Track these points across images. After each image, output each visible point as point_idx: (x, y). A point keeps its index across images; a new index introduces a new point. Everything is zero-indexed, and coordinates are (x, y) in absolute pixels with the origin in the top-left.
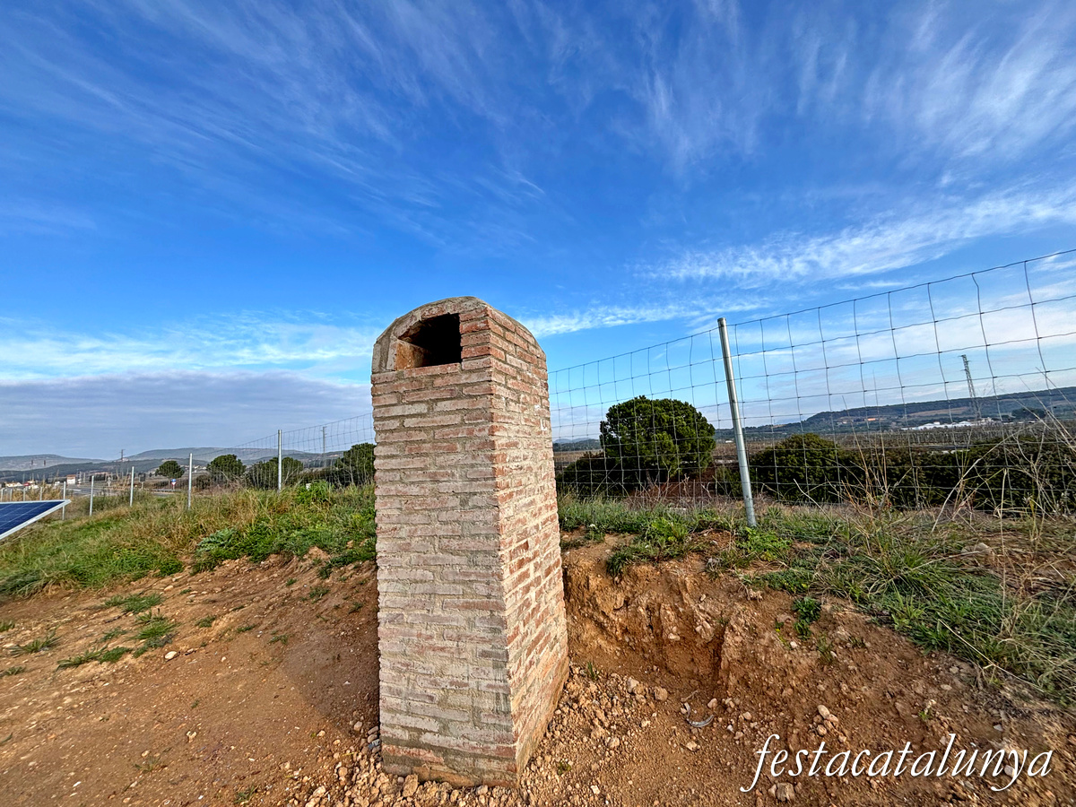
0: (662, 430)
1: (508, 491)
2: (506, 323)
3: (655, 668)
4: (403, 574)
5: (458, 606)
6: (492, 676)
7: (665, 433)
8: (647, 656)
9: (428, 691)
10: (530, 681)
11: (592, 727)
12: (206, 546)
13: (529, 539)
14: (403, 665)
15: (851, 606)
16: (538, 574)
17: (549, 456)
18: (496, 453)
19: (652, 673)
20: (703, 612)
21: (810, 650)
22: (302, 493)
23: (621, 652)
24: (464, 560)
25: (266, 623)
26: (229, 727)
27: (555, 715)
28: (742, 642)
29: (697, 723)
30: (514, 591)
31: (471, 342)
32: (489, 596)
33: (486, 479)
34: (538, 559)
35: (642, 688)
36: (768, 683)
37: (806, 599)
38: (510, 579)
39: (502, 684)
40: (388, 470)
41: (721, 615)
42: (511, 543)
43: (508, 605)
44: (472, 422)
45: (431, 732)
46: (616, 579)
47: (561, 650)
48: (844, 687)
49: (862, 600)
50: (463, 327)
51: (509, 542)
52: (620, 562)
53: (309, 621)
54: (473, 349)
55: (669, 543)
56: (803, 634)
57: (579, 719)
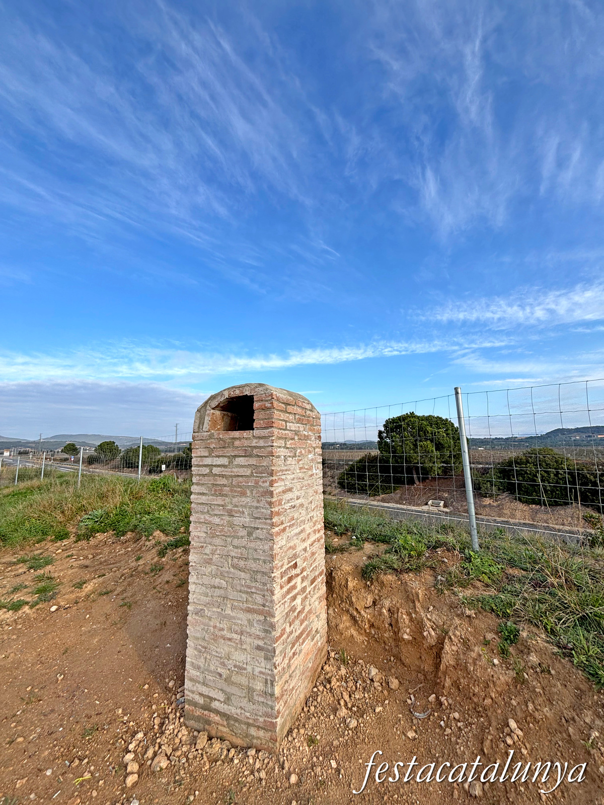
0: (426, 440)
1: (282, 527)
2: (288, 400)
3: (392, 658)
4: (206, 580)
5: (242, 609)
6: (263, 665)
7: (429, 442)
8: (387, 648)
9: (219, 669)
10: (293, 668)
11: (338, 706)
12: (85, 521)
13: (298, 560)
14: (203, 647)
15: (543, 636)
16: (304, 585)
17: (319, 492)
18: (274, 500)
19: (390, 663)
20: (430, 620)
21: (508, 668)
22: (153, 484)
23: (368, 642)
24: (247, 576)
25: (119, 589)
26: (85, 673)
27: (312, 692)
28: (457, 651)
29: (418, 714)
30: (283, 602)
31: (261, 416)
32: (264, 606)
33: (266, 519)
34: (305, 573)
35: (380, 676)
36: (474, 691)
37: (509, 624)
38: (280, 593)
39: (270, 672)
40: (200, 504)
41: (443, 625)
42: (282, 566)
43: (277, 613)
44: (259, 475)
45: (219, 700)
46: (368, 583)
47: (320, 640)
48: (531, 707)
49: (553, 632)
50: (256, 405)
51: (281, 564)
52: (372, 570)
53: (148, 591)
54: (262, 422)
55: (410, 556)
56: (504, 653)
57: (330, 699)
